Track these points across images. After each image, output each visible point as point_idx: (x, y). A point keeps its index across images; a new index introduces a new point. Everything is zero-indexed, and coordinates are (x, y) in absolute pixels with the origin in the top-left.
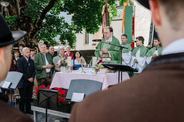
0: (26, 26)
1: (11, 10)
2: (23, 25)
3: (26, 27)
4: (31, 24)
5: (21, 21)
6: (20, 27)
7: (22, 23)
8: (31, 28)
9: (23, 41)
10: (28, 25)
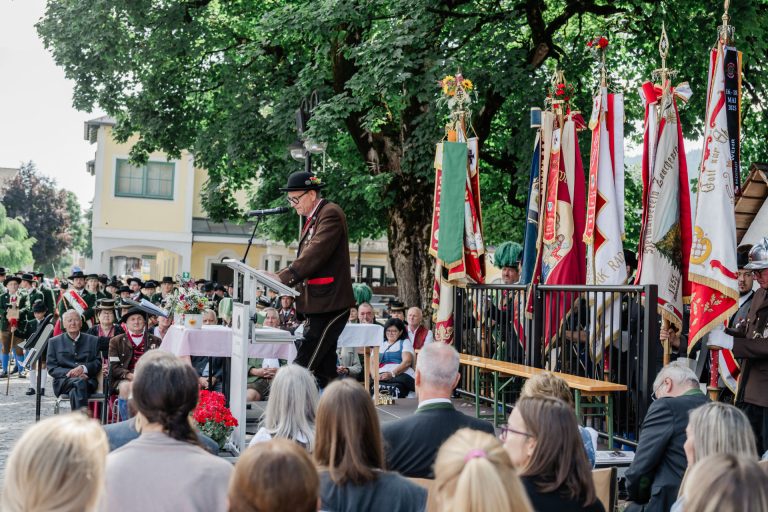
0: (414, 205)
1: (385, 156)
2: (408, 200)
3: (413, 209)
5: (405, 188)
6: (400, 209)
7: (407, 195)
9: (403, 252)
10: (421, 202)
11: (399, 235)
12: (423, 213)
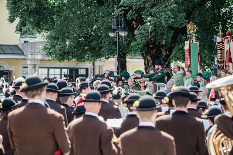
2: (153, 51)
3: (155, 54)
4: (162, 49)
5: (151, 46)
6: (150, 54)
7: (152, 49)
8: (162, 54)
10: (158, 52)
11: (150, 64)
12: (159, 56)
